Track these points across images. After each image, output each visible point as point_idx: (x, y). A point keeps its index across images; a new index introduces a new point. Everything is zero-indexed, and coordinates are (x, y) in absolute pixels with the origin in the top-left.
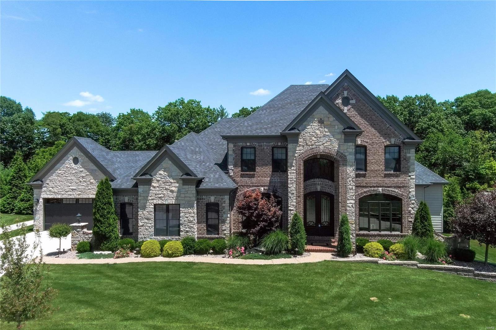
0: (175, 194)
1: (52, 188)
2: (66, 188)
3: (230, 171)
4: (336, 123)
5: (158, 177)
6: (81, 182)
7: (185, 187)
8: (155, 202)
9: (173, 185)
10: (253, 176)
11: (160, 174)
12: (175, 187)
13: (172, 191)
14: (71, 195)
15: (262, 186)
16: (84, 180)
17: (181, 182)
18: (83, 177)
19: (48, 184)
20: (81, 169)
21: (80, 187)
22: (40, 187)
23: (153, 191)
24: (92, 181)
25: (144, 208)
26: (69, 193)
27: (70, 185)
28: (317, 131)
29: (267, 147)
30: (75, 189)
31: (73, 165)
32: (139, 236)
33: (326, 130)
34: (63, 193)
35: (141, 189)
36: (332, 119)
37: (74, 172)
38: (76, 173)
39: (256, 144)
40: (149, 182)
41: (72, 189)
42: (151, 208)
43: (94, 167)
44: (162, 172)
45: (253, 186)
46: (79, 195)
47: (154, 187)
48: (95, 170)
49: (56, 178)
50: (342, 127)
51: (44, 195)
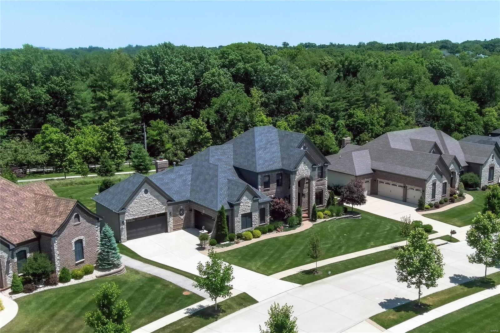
0: (250, 207)
1: (132, 212)
2: (141, 210)
3: (259, 189)
4: (310, 163)
5: (242, 201)
6: (150, 205)
7: (254, 203)
8: (242, 213)
9: (249, 203)
10: (268, 190)
11: (244, 199)
12: (250, 203)
13: (249, 206)
14: (144, 214)
15: (272, 194)
16: (152, 203)
17: (253, 201)
18: (151, 201)
19: (129, 210)
20: (150, 197)
21: (150, 208)
22: (124, 213)
23: (241, 208)
24: (157, 203)
25: (237, 216)
26: (143, 213)
27: (143, 208)
28: (303, 168)
29: (274, 174)
30: (147, 210)
31: (145, 195)
32: (235, 231)
33: (306, 166)
34: (139, 214)
35: (235, 208)
36: (308, 161)
37: (145, 199)
38: (147, 199)
39: (270, 174)
40: (239, 204)
41: (145, 211)
42: (240, 216)
43: (158, 194)
44: (244, 198)
45: (269, 195)
46: (149, 214)
47: (241, 206)
48: (159, 196)
49: (134, 205)
50: (311, 165)
51: (126, 218)
